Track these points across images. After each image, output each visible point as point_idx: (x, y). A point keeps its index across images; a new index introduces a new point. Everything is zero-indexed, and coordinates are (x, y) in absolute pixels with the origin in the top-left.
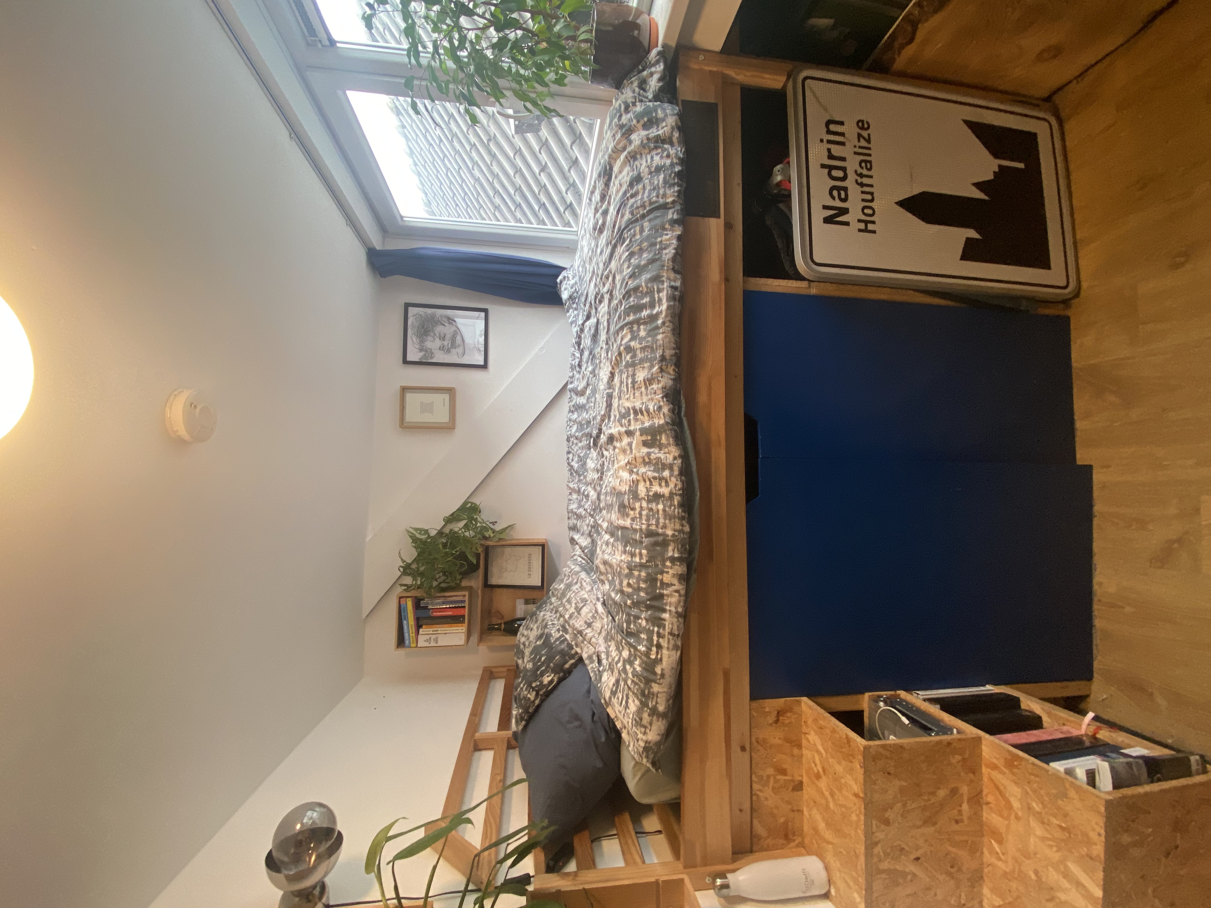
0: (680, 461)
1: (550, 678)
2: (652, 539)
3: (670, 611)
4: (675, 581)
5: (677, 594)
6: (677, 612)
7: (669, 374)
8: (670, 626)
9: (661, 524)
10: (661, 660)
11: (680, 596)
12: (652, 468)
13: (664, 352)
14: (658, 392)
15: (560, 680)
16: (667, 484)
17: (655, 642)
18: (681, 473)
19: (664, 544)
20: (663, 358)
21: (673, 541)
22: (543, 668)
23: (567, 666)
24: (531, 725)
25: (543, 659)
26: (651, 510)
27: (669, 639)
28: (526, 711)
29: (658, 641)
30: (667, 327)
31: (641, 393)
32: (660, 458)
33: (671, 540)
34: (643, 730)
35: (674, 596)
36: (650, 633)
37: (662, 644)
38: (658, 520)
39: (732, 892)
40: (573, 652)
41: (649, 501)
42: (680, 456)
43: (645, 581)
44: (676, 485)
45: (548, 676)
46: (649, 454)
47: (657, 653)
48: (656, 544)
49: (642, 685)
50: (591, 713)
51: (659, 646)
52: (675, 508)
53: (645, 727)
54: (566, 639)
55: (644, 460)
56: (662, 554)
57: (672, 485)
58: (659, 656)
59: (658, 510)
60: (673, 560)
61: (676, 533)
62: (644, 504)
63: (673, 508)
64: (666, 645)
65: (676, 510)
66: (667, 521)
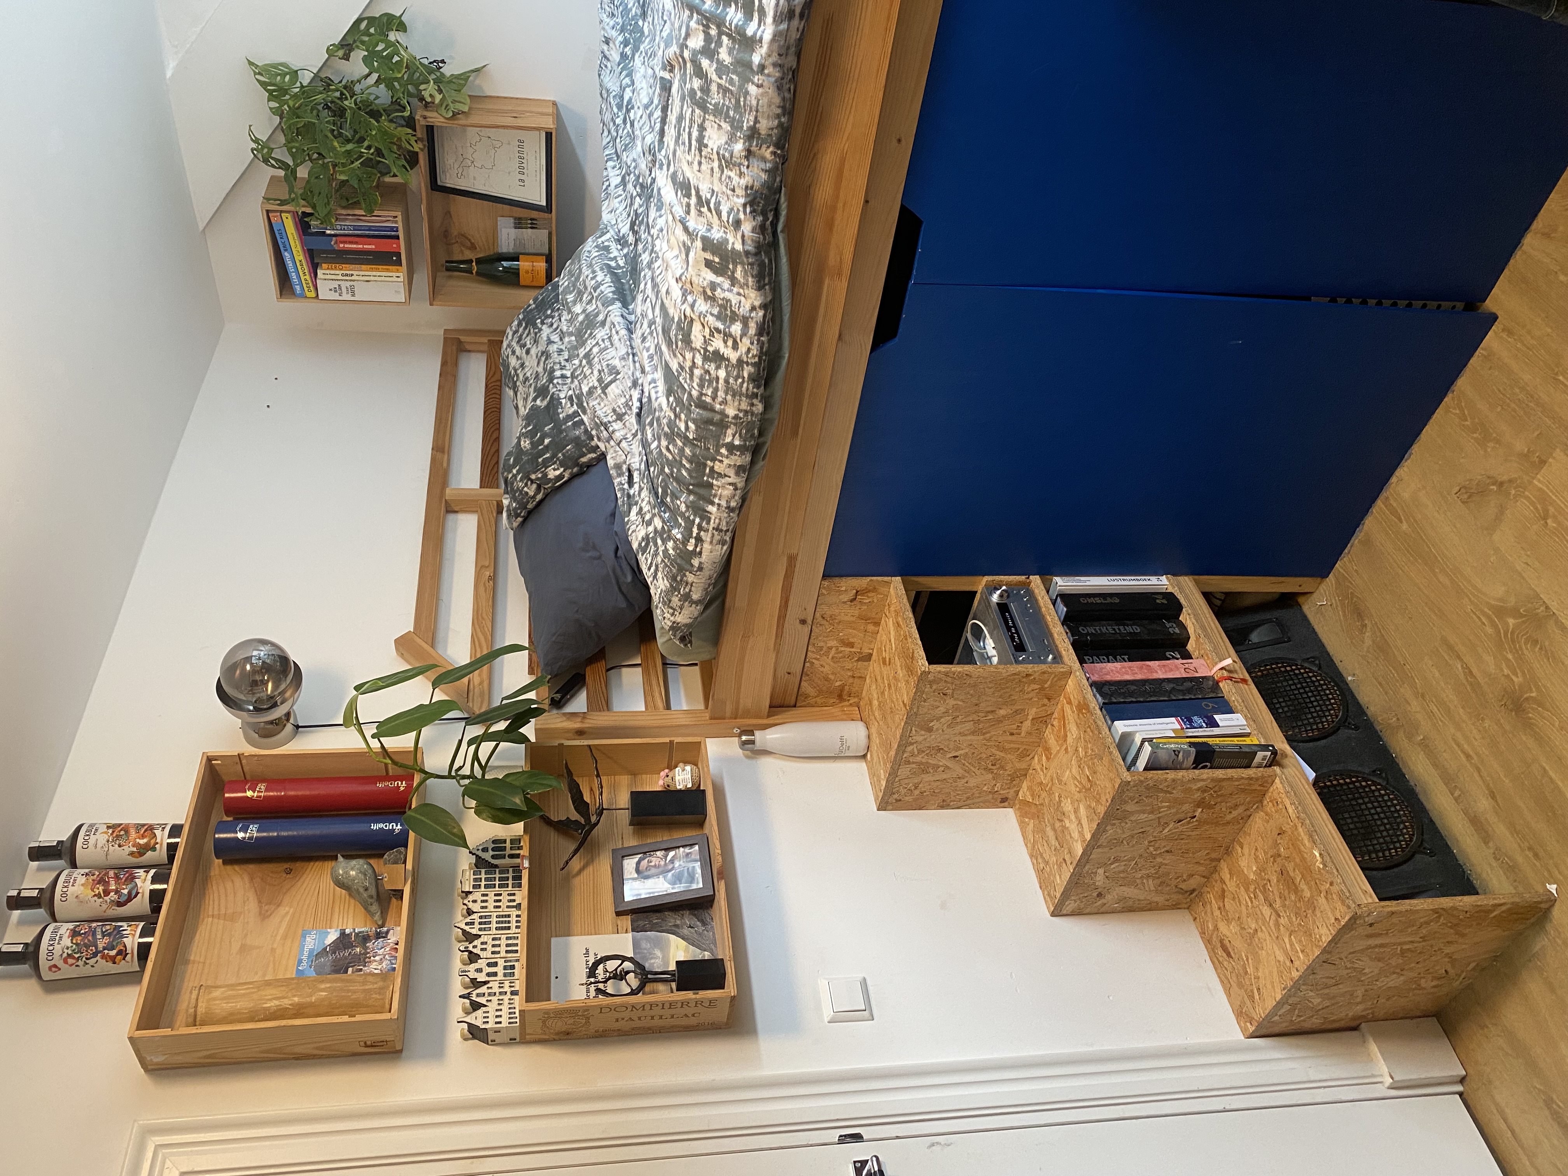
0: (761, 313)
1: (558, 473)
2: (705, 414)
3: (719, 505)
4: (731, 472)
5: (731, 488)
6: (728, 507)
7: (764, 159)
8: (717, 521)
9: (720, 399)
10: (700, 553)
11: (736, 489)
12: (716, 311)
13: (756, 121)
14: (740, 192)
15: (573, 477)
16: (735, 347)
17: (694, 535)
18: (760, 332)
19: (722, 425)
20: (753, 134)
21: (735, 424)
22: (548, 455)
23: (584, 460)
24: (530, 524)
25: (547, 441)
26: (707, 372)
27: (713, 534)
28: (523, 506)
29: (698, 534)
30: (768, 75)
31: (712, 169)
32: (730, 301)
33: (731, 423)
34: (671, 611)
35: (727, 489)
36: (690, 523)
37: (704, 538)
38: (716, 390)
39: (758, 745)
40: (593, 443)
41: (706, 358)
42: (764, 306)
43: (690, 461)
44: (749, 350)
45: (554, 470)
46: (713, 286)
47: (696, 546)
48: (709, 422)
49: (674, 571)
50: (613, 547)
51: (699, 539)
52: (743, 382)
53: (674, 610)
54: (582, 422)
55: (704, 292)
56: (717, 438)
57: (743, 349)
58: (698, 549)
59: (718, 378)
60: (731, 447)
61: (741, 415)
62: (699, 360)
63: (740, 380)
64: (709, 540)
65: (745, 385)
66: (729, 397)
